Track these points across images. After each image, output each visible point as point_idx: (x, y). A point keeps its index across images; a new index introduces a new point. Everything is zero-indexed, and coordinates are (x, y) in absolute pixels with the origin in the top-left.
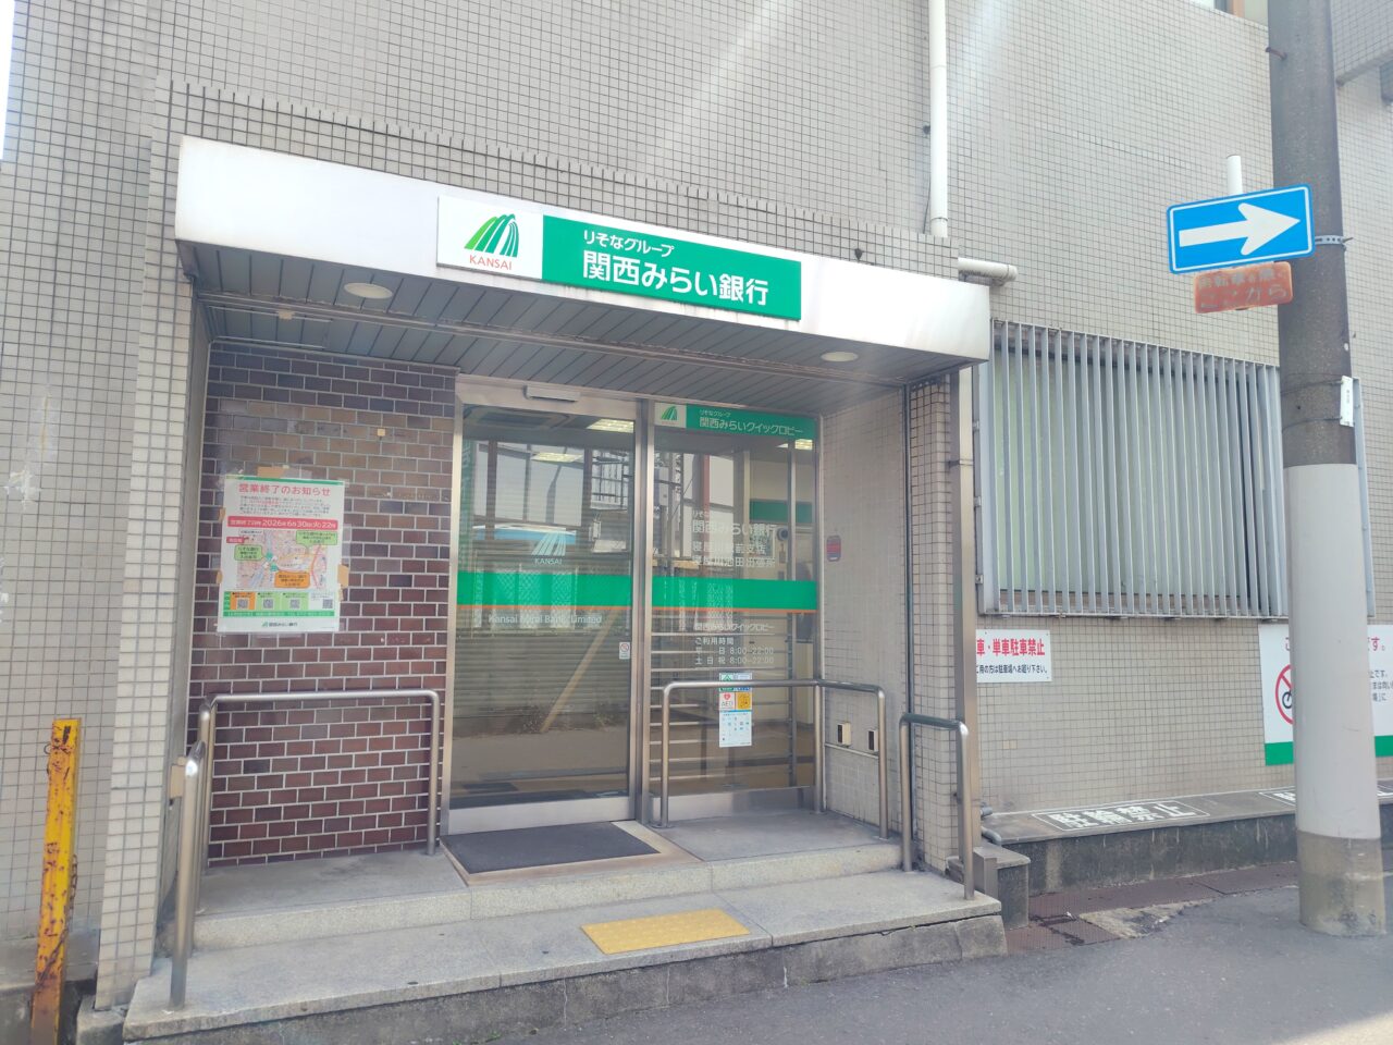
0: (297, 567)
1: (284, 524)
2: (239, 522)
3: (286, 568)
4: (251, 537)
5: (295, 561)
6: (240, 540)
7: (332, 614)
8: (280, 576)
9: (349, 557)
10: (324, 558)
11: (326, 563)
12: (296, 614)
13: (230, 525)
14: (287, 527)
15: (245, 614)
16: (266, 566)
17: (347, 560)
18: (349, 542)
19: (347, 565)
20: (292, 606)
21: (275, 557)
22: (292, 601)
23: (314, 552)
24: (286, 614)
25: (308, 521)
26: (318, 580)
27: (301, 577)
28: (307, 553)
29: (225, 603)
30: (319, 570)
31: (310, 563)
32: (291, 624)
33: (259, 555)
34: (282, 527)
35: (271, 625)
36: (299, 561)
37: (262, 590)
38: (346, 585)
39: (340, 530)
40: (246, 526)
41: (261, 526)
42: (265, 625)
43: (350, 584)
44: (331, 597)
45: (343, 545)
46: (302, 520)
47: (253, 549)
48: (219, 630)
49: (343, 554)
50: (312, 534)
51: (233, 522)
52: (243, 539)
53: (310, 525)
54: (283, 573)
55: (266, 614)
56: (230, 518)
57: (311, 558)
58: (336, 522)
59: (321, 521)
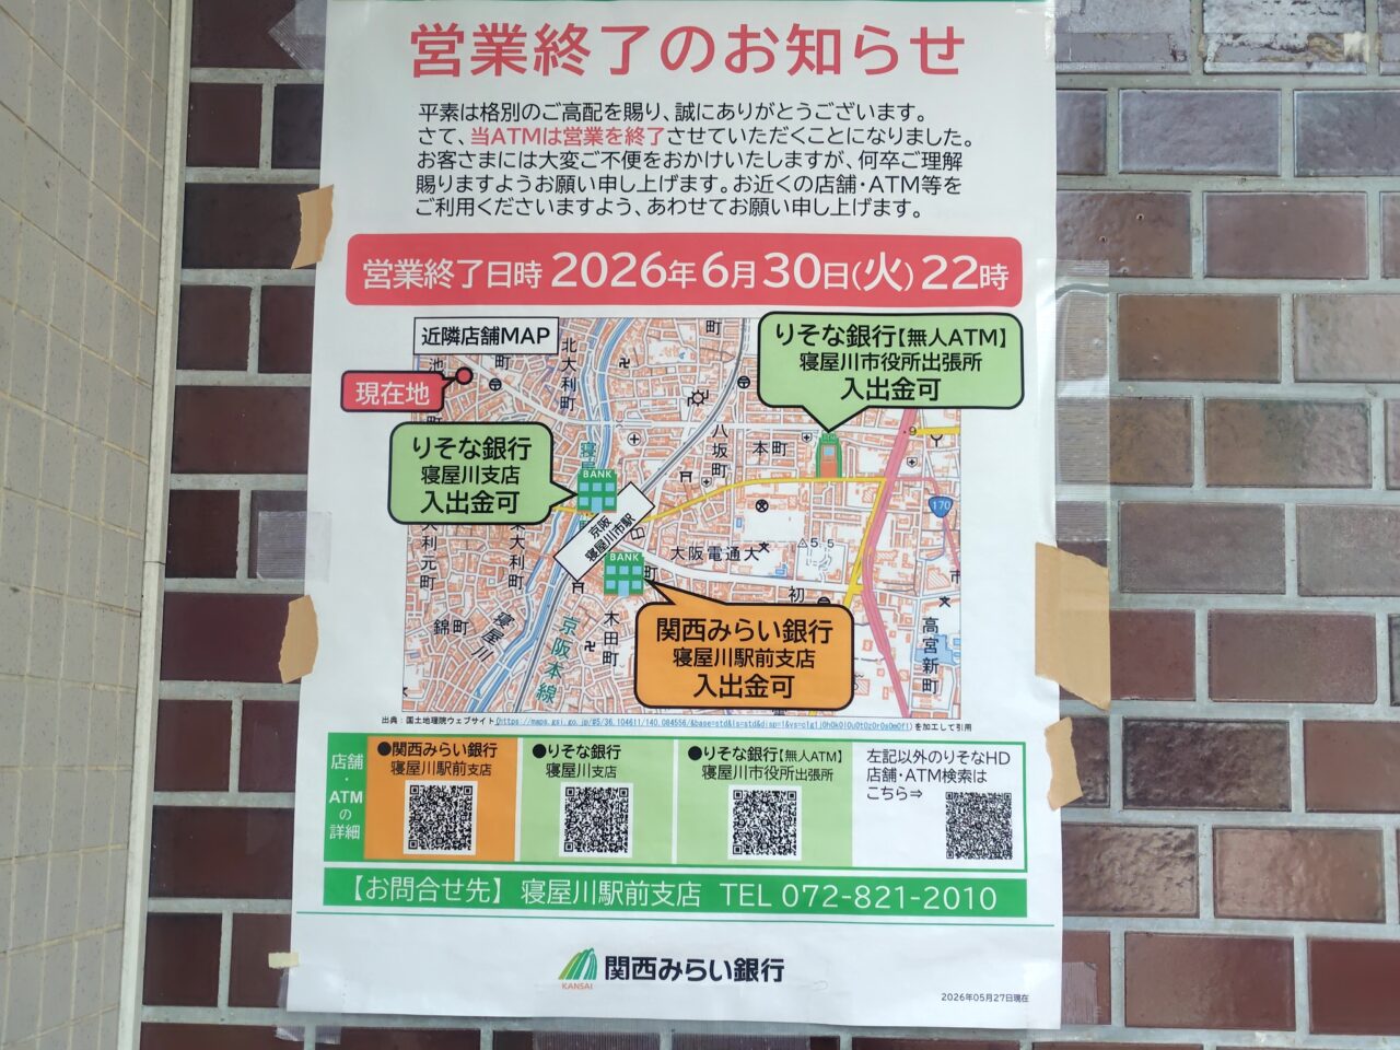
0: (768, 562)
1: (682, 273)
2: (409, 273)
3: (705, 575)
4: (484, 369)
5: (756, 527)
6: (420, 392)
7: (1011, 899)
8: (667, 629)
9: (1102, 494)
10: (941, 505)
11: (952, 534)
12: (773, 897)
13: (358, 293)
14: (698, 293)
15: (455, 893)
16: (576, 559)
17: (1092, 511)
18: (1098, 388)
19: (1097, 552)
20: (748, 840)
21: (630, 503)
22: (747, 802)
23: (871, 461)
24: (713, 895)
25: (829, 247)
26: (906, 655)
27: (793, 630)
28: (831, 467)
29: (333, 813)
30: (912, 587)
31: (856, 534)
32: (746, 970)
33: (535, 493)
34: (670, 295)
35: (618, 967)
36: (782, 525)
37: (559, 725)
38: (1097, 694)
39: (1040, 310)
40: (455, 295)
41: (546, 294)
42: (579, 966)
43: (1119, 689)
44: (997, 780)
45: (1065, 406)
46: (792, 244)
47: (494, 448)
48: (300, 996)
49: (1069, 468)
50: (858, 336)
51: (377, 272)
52: (443, 380)
53: (846, 276)
54: (685, 609)
55: (583, 895)
56: (364, 248)
57: (858, 497)
58: (1006, 252)
59: (911, 249)
